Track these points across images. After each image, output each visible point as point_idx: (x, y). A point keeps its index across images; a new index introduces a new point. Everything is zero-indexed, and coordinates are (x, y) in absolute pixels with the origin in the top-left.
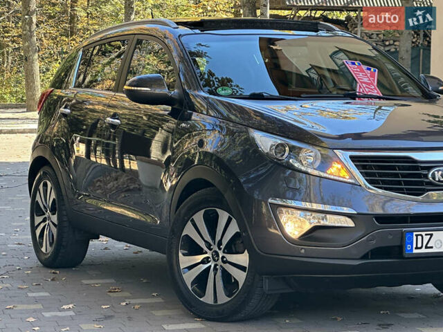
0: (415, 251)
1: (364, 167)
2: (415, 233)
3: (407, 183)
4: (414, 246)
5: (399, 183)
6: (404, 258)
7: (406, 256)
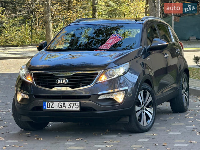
0: (47, 109)
1: (37, 77)
2: (47, 102)
3: (49, 84)
4: (47, 107)
5: (46, 84)
6: (43, 111)
7: (44, 110)
